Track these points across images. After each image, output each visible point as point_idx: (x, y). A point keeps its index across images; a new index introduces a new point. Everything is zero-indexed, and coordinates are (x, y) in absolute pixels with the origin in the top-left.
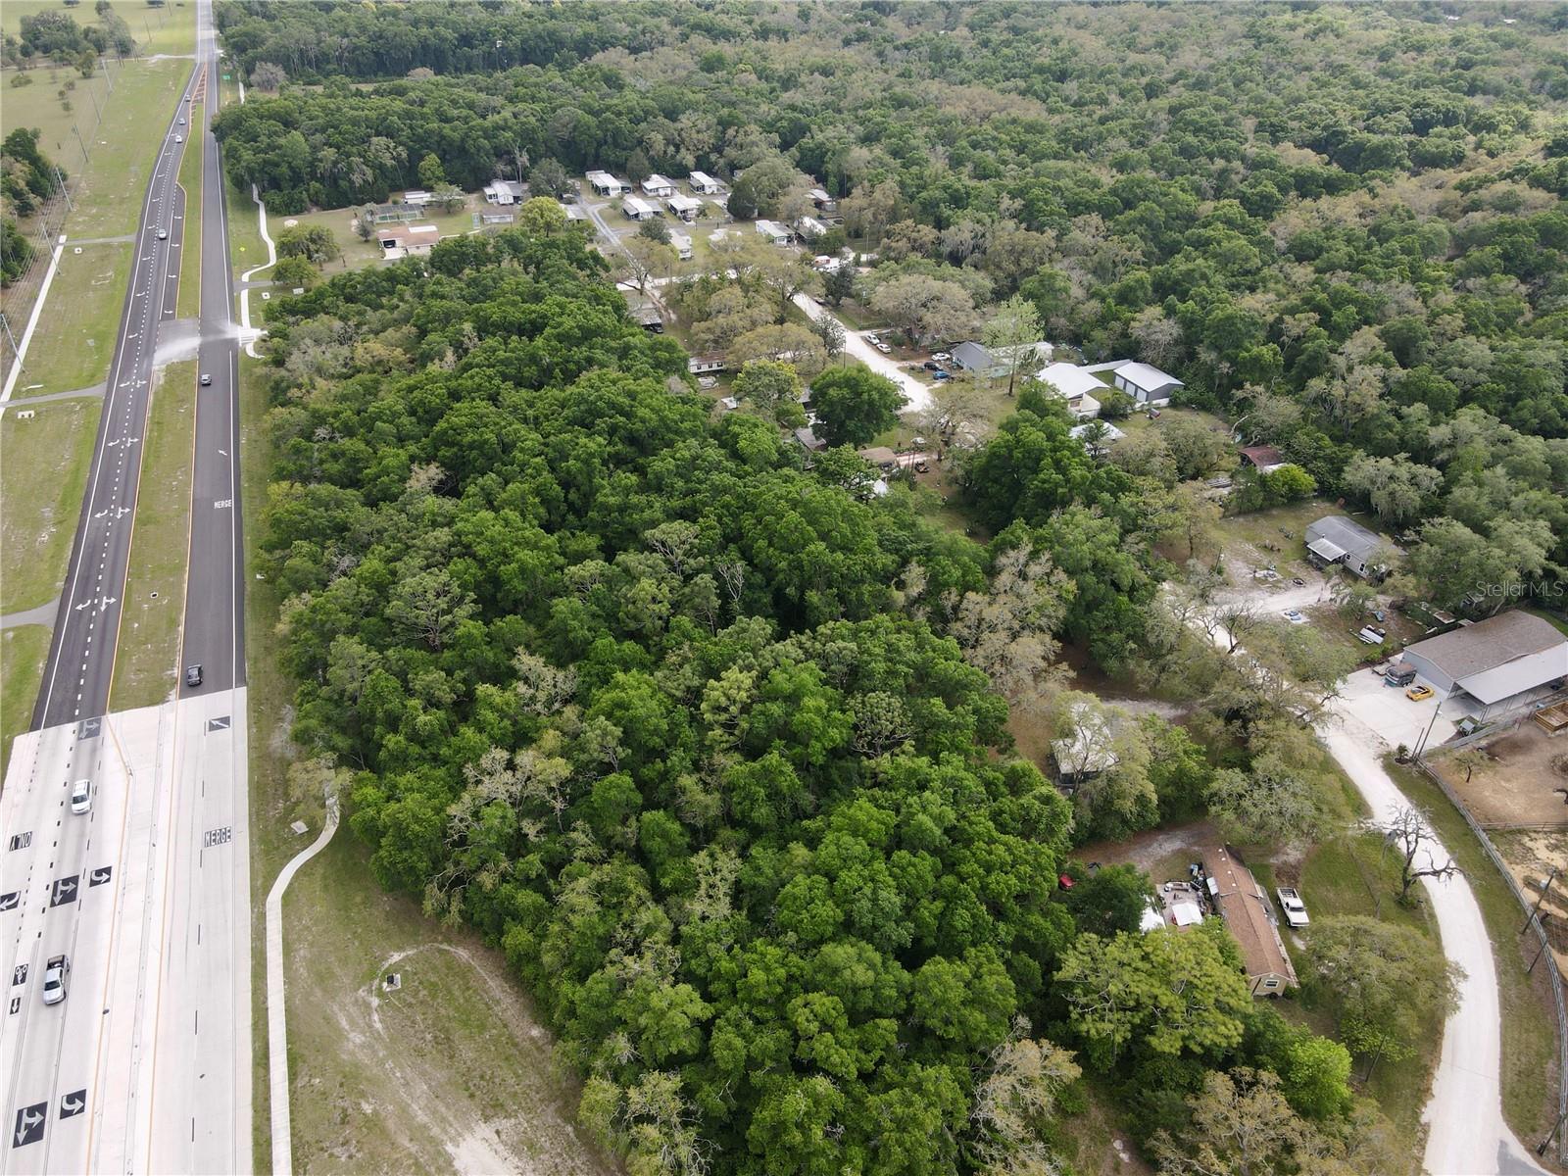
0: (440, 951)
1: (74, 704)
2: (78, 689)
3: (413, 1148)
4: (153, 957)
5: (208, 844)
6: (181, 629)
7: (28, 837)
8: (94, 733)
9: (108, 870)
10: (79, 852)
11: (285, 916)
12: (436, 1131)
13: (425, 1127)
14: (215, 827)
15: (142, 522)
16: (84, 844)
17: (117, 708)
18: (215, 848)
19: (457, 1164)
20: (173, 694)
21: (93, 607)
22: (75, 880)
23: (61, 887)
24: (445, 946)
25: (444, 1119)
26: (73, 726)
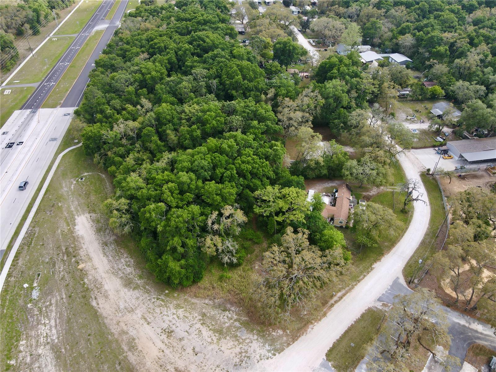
0: (98, 175)
1: (33, 105)
2: (36, 102)
3: (67, 215)
4: (24, 163)
5: (50, 141)
6: (68, 92)
7: (7, 132)
8: (34, 112)
9: (22, 143)
10: (18, 137)
11: (61, 160)
12: (75, 213)
13: (72, 211)
14: (54, 137)
15: (71, 67)
16: (20, 135)
17: (43, 107)
18: (52, 142)
19: (76, 221)
20: (59, 106)
21: (49, 84)
22: (13, 143)
23: (9, 144)
24: (100, 174)
25: (78, 211)
26: (30, 110)
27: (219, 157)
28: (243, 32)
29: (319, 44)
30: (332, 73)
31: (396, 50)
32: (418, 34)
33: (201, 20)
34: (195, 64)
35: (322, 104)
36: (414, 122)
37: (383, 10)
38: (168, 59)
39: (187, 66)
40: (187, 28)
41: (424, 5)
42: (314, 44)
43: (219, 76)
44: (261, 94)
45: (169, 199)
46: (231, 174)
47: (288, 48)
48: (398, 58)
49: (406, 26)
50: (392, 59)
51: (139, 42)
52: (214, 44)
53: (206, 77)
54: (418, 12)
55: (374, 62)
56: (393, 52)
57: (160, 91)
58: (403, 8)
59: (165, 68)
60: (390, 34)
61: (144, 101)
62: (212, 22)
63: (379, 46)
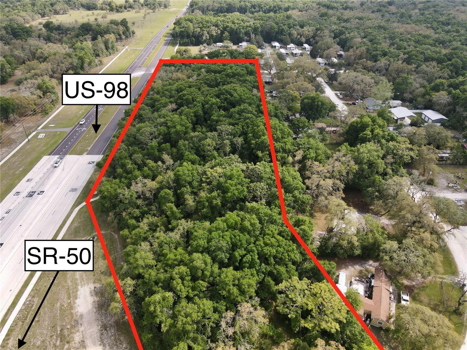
0: (111, 234)
1: (62, 151)
2: (65, 148)
3: (70, 284)
4: (40, 215)
5: (70, 191)
6: (97, 138)
7: (32, 179)
8: (61, 159)
9: (43, 192)
10: (40, 186)
11: (77, 214)
12: (79, 281)
13: (77, 279)
14: (74, 187)
15: (104, 112)
16: (43, 184)
17: (70, 154)
18: (71, 193)
19: (78, 292)
20: (85, 153)
21: (81, 130)
22: (35, 192)
23: (31, 193)
24: (113, 233)
25: (83, 279)
26: (58, 156)
27: (239, 236)
28: (271, 82)
29: (347, 96)
30: (365, 134)
31: (429, 106)
32: (454, 92)
33: (230, 72)
34: (221, 118)
35: (355, 171)
36: (456, 190)
37: (414, 66)
38: (195, 113)
39: (213, 120)
40: (216, 79)
41: (457, 62)
42: (341, 97)
43: (244, 134)
44: (288, 156)
45: (178, 288)
46: (252, 259)
47: (316, 103)
48: (431, 115)
49: (440, 83)
50: (426, 116)
51: (169, 92)
52: (241, 98)
53: (231, 135)
54: (451, 68)
55: (406, 118)
56: (426, 108)
57: (183, 148)
58: (434, 63)
59: (190, 121)
60: (422, 89)
61: (165, 157)
62: (240, 75)
63: (411, 101)
